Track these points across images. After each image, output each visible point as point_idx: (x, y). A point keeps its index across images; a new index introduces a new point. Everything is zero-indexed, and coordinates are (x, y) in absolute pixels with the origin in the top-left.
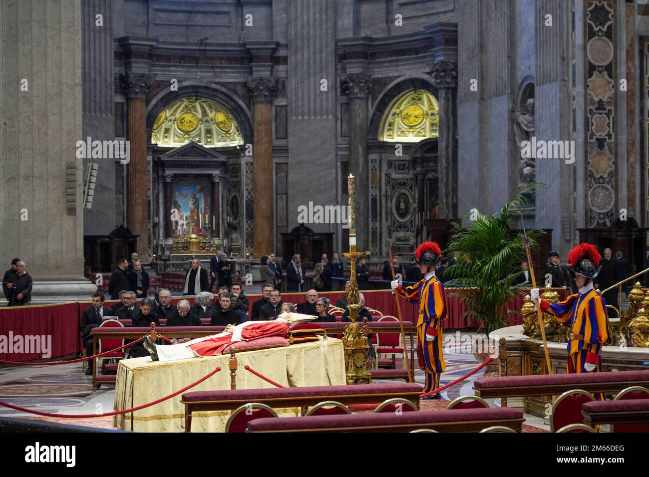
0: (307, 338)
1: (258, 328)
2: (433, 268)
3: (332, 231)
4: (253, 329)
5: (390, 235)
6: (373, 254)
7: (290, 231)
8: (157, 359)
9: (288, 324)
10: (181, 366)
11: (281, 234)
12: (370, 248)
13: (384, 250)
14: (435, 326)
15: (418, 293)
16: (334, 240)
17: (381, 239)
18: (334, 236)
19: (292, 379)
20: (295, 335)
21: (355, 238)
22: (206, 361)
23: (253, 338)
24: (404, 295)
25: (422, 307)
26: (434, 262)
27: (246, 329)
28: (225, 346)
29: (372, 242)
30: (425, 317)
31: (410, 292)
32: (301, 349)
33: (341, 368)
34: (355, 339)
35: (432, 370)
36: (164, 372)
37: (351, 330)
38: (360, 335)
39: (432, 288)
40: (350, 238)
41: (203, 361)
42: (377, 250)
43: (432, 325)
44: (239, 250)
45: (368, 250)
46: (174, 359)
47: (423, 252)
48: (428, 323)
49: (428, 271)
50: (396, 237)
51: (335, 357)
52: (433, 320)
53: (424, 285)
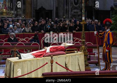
0: (71, 52)
1: (55, 48)
2: (109, 27)
3: (52, 9)
4: (53, 48)
5: (72, 11)
6: (66, 17)
7: (38, 9)
8: (21, 58)
9: (65, 47)
10: (30, 61)
11: (35, 10)
12: (65, 15)
13: (70, 16)
14: (109, 47)
15: (103, 36)
16: (53, 12)
17: (69, 12)
18: (53, 11)
19: (67, 65)
20: (67, 51)
21: (84, 17)
22: (38, 59)
23: (54, 52)
24: (99, 36)
25: (105, 40)
26: (109, 25)
27: (51, 48)
28: (45, 54)
29: (66, 13)
30: (106, 44)
31: (101, 35)
32: (70, 56)
33: (83, 62)
34: (84, 51)
35: (108, 62)
36: (24, 63)
37: (83, 48)
38: (85, 50)
39: (109, 34)
40: (83, 17)
41: (37, 59)
42: (67, 16)
43: (108, 47)
44: (20, 15)
45: (64, 16)
46: (27, 59)
47: (106, 22)
48: (107, 46)
49: (108, 29)
50: (74, 12)
51: (81, 58)
52: (109, 45)
53: (106, 33)
